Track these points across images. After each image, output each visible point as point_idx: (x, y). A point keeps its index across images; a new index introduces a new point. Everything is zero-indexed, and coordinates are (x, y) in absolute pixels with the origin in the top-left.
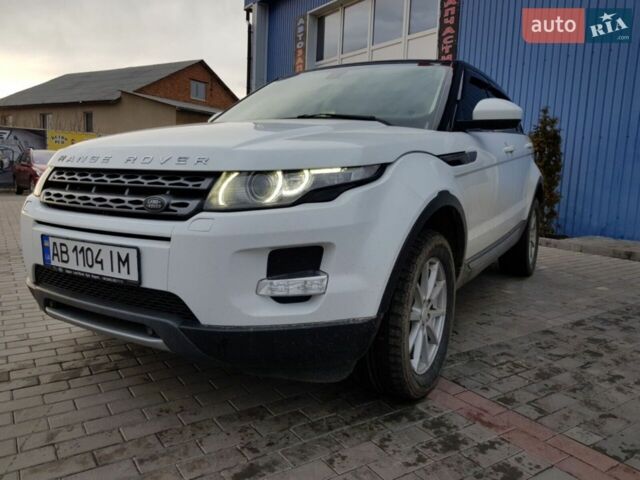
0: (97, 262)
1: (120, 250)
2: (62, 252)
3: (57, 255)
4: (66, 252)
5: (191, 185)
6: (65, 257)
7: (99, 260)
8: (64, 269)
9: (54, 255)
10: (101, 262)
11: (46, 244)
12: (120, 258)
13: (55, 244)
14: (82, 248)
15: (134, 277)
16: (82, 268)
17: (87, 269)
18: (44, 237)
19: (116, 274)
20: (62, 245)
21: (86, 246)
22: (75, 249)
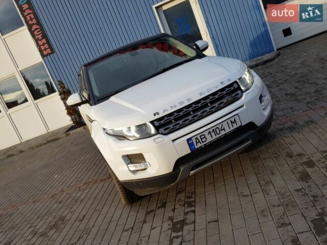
0: (222, 130)
1: (231, 119)
2: (201, 139)
3: (199, 142)
4: (205, 137)
5: (232, 88)
6: (204, 140)
7: (223, 128)
8: (205, 144)
9: (197, 143)
10: (224, 129)
11: (190, 142)
12: (231, 122)
13: (197, 138)
14: (213, 130)
15: (239, 125)
16: (214, 137)
17: (218, 136)
18: (188, 140)
19: (232, 128)
20: (200, 136)
21: (214, 128)
22: (210, 132)
